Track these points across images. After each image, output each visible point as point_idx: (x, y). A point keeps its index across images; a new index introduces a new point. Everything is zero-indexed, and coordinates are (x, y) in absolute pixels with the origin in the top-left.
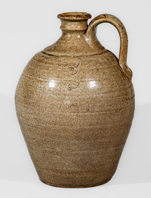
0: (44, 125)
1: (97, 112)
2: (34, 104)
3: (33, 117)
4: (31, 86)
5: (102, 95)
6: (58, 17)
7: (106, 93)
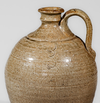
0: (28, 97)
1: (70, 86)
2: (20, 79)
3: (19, 90)
4: (18, 65)
5: (74, 72)
6: (39, 11)
7: (77, 71)
